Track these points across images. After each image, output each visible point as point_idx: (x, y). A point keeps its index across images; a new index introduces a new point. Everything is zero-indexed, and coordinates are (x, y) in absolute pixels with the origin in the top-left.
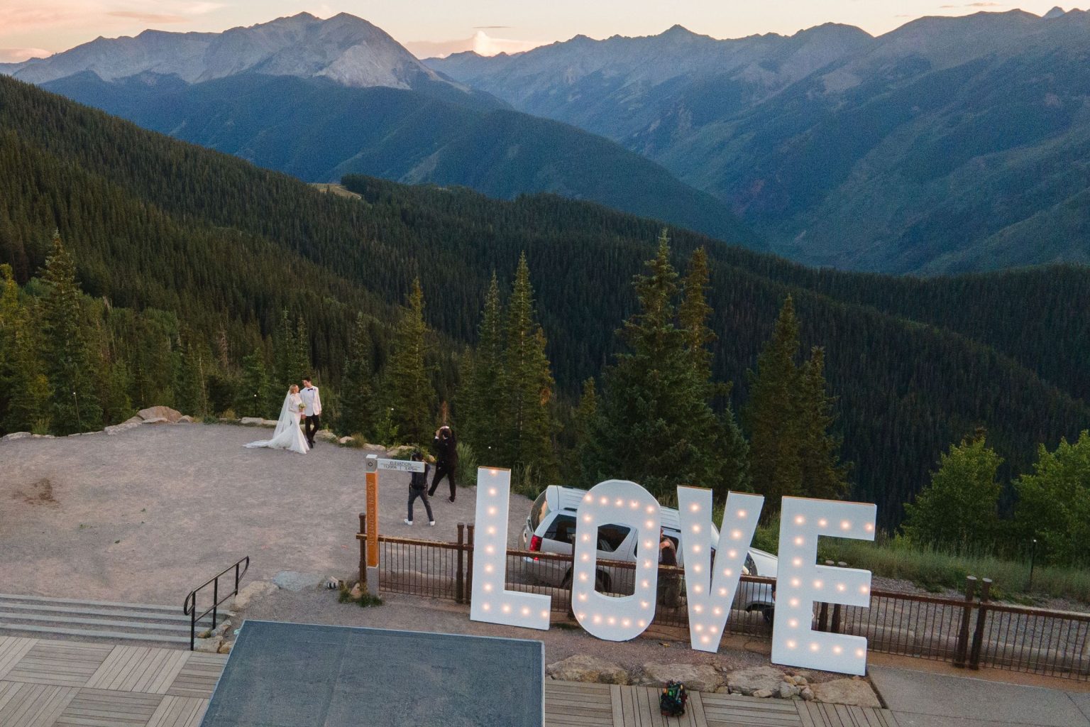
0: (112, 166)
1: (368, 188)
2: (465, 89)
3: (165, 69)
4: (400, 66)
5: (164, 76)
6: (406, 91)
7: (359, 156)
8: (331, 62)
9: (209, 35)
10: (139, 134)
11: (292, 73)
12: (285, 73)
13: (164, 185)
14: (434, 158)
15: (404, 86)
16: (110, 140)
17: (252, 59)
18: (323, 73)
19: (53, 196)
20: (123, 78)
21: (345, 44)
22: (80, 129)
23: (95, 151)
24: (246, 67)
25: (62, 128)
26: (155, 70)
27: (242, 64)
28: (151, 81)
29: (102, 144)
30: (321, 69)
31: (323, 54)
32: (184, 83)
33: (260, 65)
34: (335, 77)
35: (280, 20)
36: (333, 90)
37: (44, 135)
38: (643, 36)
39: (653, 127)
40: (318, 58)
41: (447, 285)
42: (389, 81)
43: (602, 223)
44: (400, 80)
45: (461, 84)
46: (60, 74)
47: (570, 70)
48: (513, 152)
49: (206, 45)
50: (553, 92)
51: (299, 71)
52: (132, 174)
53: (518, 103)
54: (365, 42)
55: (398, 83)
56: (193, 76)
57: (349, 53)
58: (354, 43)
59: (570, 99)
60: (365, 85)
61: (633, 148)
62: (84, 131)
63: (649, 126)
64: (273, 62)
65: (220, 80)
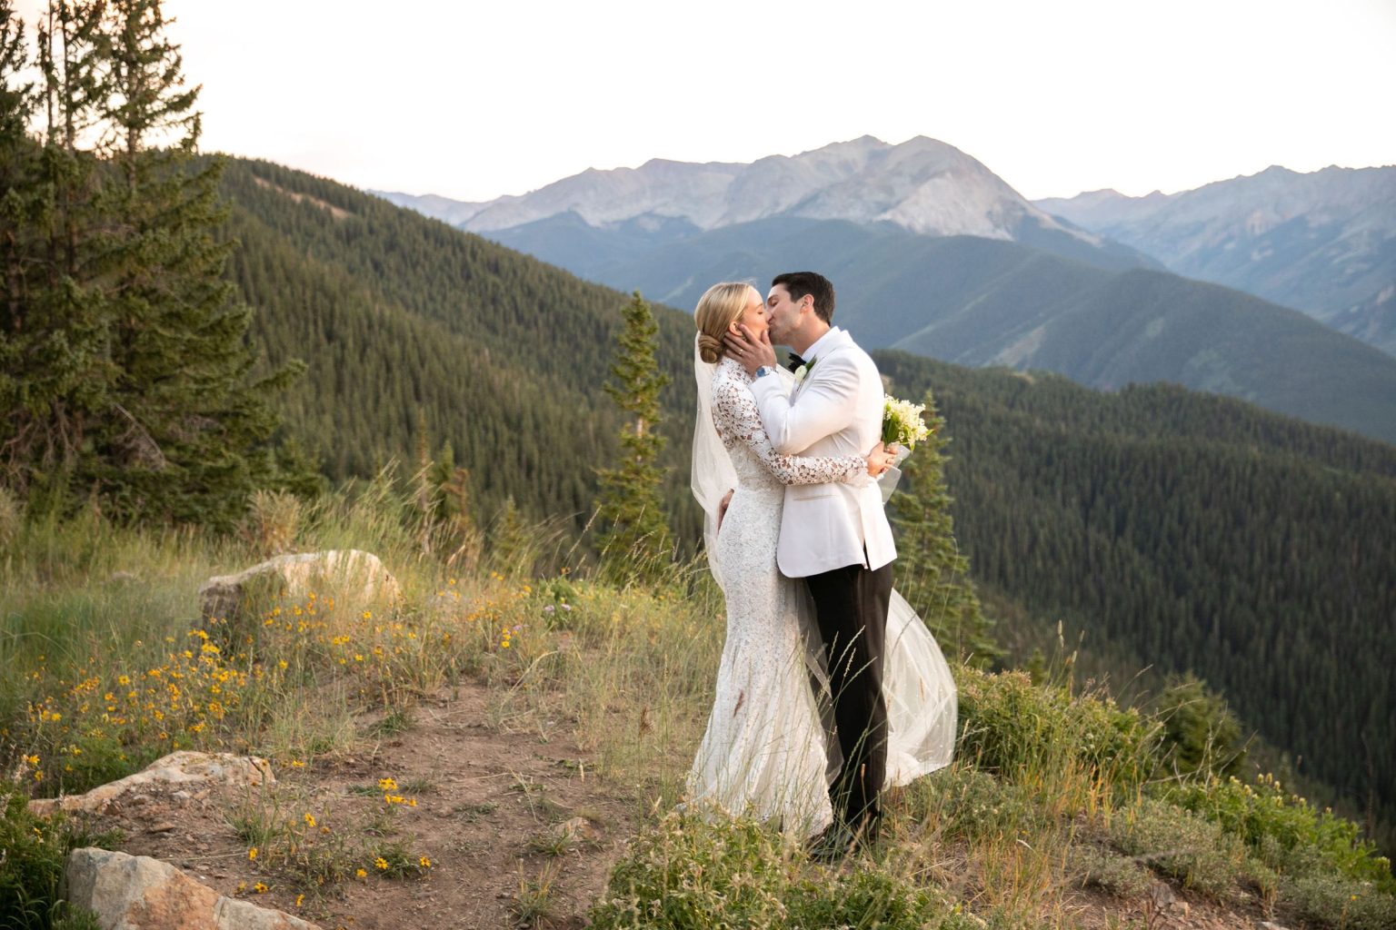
0: (528, 327)
1: (899, 369)
2: (1094, 241)
3: (673, 210)
4: (998, 208)
5: (671, 219)
6: (1003, 243)
7: (929, 329)
8: (899, 203)
9: (736, 165)
10: (573, 286)
11: (843, 216)
12: (835, 215)
13: (595, 354)
14: (1036, 336)
15: (1002, 234)
16: (530, 293)
17: (789, 199)
18: (887, 216)
19: (343, 346)
20: (615, 222)
21: (922, 176)
22: (492, 278)
23: (508, 308)
24: (781, 208)
25: (468, 277)
26: (659, 211)
27: (777, 204)
28: (652, 226)
29: (518, 299)
30: (885, 210)
31: (889, 190)
32: (694, 229)
33: (801, 205)
34: (903, 221)
35: (835, 145)
36: (898, 237)
37: (443, 285)
38: (1374, 166)
39: (1382, 297)
40: (881, 197)
41: (984, 505)
42: (981, 228)
43: (1248, 428)
44: (997, 226)
45: (1089, 233)
46: (534, 215)
47: (1258, 215)
48: (1155, 328)
49: (730, 178)
50: (1230, 246)
51: (855, 214)
52: (554, 338)
53: (1172, 262)
54: (949, 175)
55: (993, 231)
56: (709, 219)
57: (926, 188)
58: (935, 175)
59: (1256, 256)
60: (945, 233)
61: (1347, 329)
62: (498, 280)
63: (1376, 296)
64: (820, 201)
65: (747, 225)
